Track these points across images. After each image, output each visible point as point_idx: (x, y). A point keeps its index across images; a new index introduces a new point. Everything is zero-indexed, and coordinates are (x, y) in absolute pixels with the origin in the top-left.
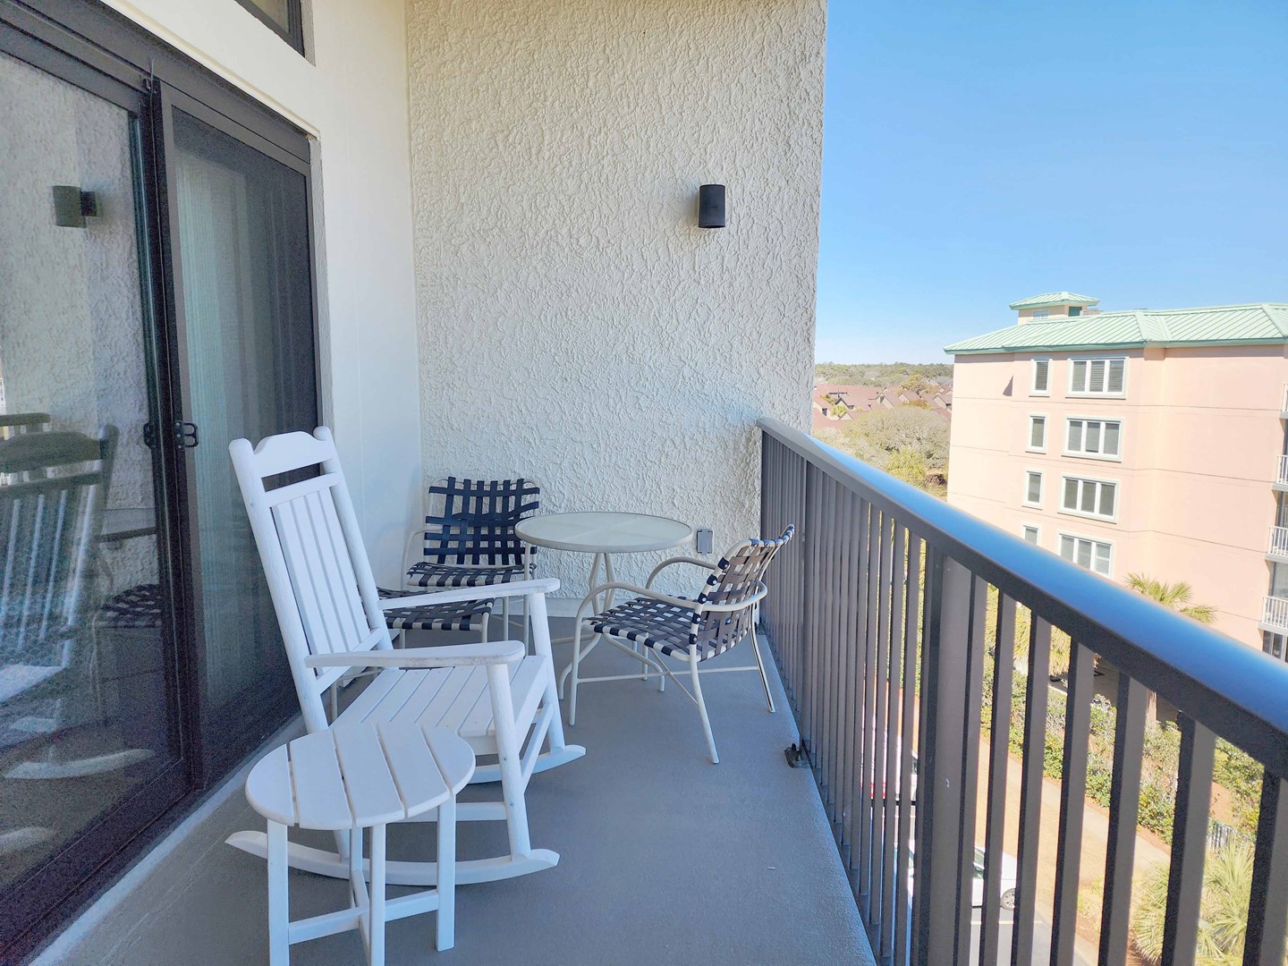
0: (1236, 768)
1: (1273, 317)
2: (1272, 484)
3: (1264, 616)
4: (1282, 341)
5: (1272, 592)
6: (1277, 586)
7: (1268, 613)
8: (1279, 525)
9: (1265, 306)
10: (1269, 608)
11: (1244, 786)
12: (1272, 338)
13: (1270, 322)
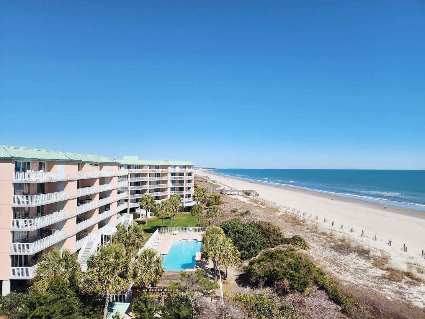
0: (6, 308)
1: (7, 150)
2: (11, 205)
3: (11, 250)
4: (11, 158)
5: (13, 242)
6: (15, 239)
7: (13, 249)
8: (14, 219)
9: (5, 146)
10: (13, 247)
11: (9, 313)
12: (8, 157)
13: (7, 152)
